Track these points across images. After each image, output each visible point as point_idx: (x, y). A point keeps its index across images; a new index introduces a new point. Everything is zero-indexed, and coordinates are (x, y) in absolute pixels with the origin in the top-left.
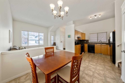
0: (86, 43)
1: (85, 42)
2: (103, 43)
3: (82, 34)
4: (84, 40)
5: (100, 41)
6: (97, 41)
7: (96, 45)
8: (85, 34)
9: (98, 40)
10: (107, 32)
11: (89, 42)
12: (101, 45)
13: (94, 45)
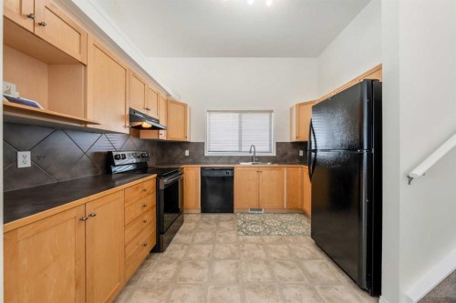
0: (194, 160)
1: (187, 153)
2: (261, 159)
3: (170, 102)
4: (182, 145)
5: (253, 150)
8: (185, 106)
9: (240, 145)
10: (271, 111)
11: (206, 155)
12: (261, 169)
13: (232, 169)
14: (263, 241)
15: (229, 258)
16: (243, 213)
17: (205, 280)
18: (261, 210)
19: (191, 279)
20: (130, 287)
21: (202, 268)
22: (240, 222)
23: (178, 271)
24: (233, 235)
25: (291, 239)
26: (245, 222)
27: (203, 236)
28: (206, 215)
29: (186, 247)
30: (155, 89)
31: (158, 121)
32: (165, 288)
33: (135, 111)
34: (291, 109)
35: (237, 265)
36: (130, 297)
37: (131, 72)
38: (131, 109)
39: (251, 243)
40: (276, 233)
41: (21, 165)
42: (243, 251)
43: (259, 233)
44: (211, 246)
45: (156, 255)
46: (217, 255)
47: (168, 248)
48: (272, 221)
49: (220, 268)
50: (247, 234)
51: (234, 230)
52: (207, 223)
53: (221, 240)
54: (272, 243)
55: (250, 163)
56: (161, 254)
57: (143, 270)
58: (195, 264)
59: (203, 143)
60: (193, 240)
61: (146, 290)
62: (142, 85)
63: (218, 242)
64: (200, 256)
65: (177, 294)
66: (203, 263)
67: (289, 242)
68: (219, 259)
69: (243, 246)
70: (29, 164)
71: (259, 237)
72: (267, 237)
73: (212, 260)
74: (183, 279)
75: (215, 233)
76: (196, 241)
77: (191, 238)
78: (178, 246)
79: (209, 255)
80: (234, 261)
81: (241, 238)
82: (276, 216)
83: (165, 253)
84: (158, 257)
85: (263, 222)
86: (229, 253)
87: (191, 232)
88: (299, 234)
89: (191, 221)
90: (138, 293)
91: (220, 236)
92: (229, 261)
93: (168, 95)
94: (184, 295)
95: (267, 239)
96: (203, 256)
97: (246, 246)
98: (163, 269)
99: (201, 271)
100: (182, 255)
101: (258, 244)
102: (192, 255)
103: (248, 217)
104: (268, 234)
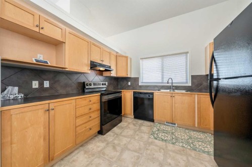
1: (129, 84)
2: (177, 88)
3: (118, 56)
4: (126, 79)
5: (170, 81)
6: (161, 81)
7: (157, 94)
8: (127, 57)
9: (163, 78)
10: (187, 53)
11: (140, 85)
12: (173, 95)
13: (152, 94)
14: (167, 147)
15: (135, 151)
16: (160, 123)
17: (114, 160)
18: (175, 124)
19: (108, 155)
20: (81, 148)
21: (117, 151)
22: (155, 129)
23: (105, 148)
24: (146, 136)
25: (193, 153)
26: (158, 130)
27: (128, 132)
28: (137, 120)
29: (116, 136)
30: (108, 50)
31: (110, 67)
32: (93, 155)
33: (94, 62)
34: (206, 48)
35: (138, 158)
36: (78, 153)
37: (92, 43)
38: (91, 61)
39: (156, 146)
40: (181, 144)
41: (45, 86)
42: (147, 149)
43: (166, 140)
44: (129, 139)
45: (100, 135)
46: (130, 146)
47: (107, 134)
48: (181, 134)
49: (126, 155)
50: (156, 139)
51: (149, 133)
52: (134, 125)
53: (137, 138)
54: (174, 152)
55: (168, 91)
56: (102, 136)
57: (91, 141)
58: (114, 148)
59: (138, 78)
60: (121, 133)
61: (86, 152)
62: (99, 49)
63: (134, 138)
64: (119, 144)
65: (97, 161)
66: (118, 148)
67: (190, 155)
68: (129, 150)
69: (149, 146)
70: (48, 86)
71: (164, 143)
72: (171, 145)
73: (125, 148)
74: (104, 154)
75: (135, 132)
76: (123, 134)
77: (120, 131)
78: (112, 134)
79: (125, 145)
80: (137, 154)
81: (150, 140)
82: (187, 131)
83: (105, 136)
84: (101, 137)
85: (172, 133)
86: (137, 147)
87: (122, 128)
88: (204, 152)
89: (126, 122)
90: (82, 152)
91: (137, 135)
92: (134, 153)
93: (117, 53)
94: (99, 164)
95: (170, 147)
96: (121, 144)
97: (152, 147)
98: (99, 144)
99: (115, 153)
100: (111, 140)
101: (161, 148)
102: (116, 142)
103: (162, 127)
104: (173, 143)
